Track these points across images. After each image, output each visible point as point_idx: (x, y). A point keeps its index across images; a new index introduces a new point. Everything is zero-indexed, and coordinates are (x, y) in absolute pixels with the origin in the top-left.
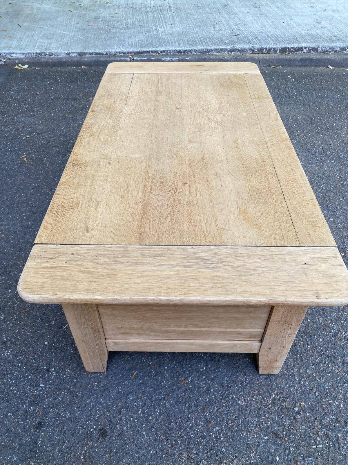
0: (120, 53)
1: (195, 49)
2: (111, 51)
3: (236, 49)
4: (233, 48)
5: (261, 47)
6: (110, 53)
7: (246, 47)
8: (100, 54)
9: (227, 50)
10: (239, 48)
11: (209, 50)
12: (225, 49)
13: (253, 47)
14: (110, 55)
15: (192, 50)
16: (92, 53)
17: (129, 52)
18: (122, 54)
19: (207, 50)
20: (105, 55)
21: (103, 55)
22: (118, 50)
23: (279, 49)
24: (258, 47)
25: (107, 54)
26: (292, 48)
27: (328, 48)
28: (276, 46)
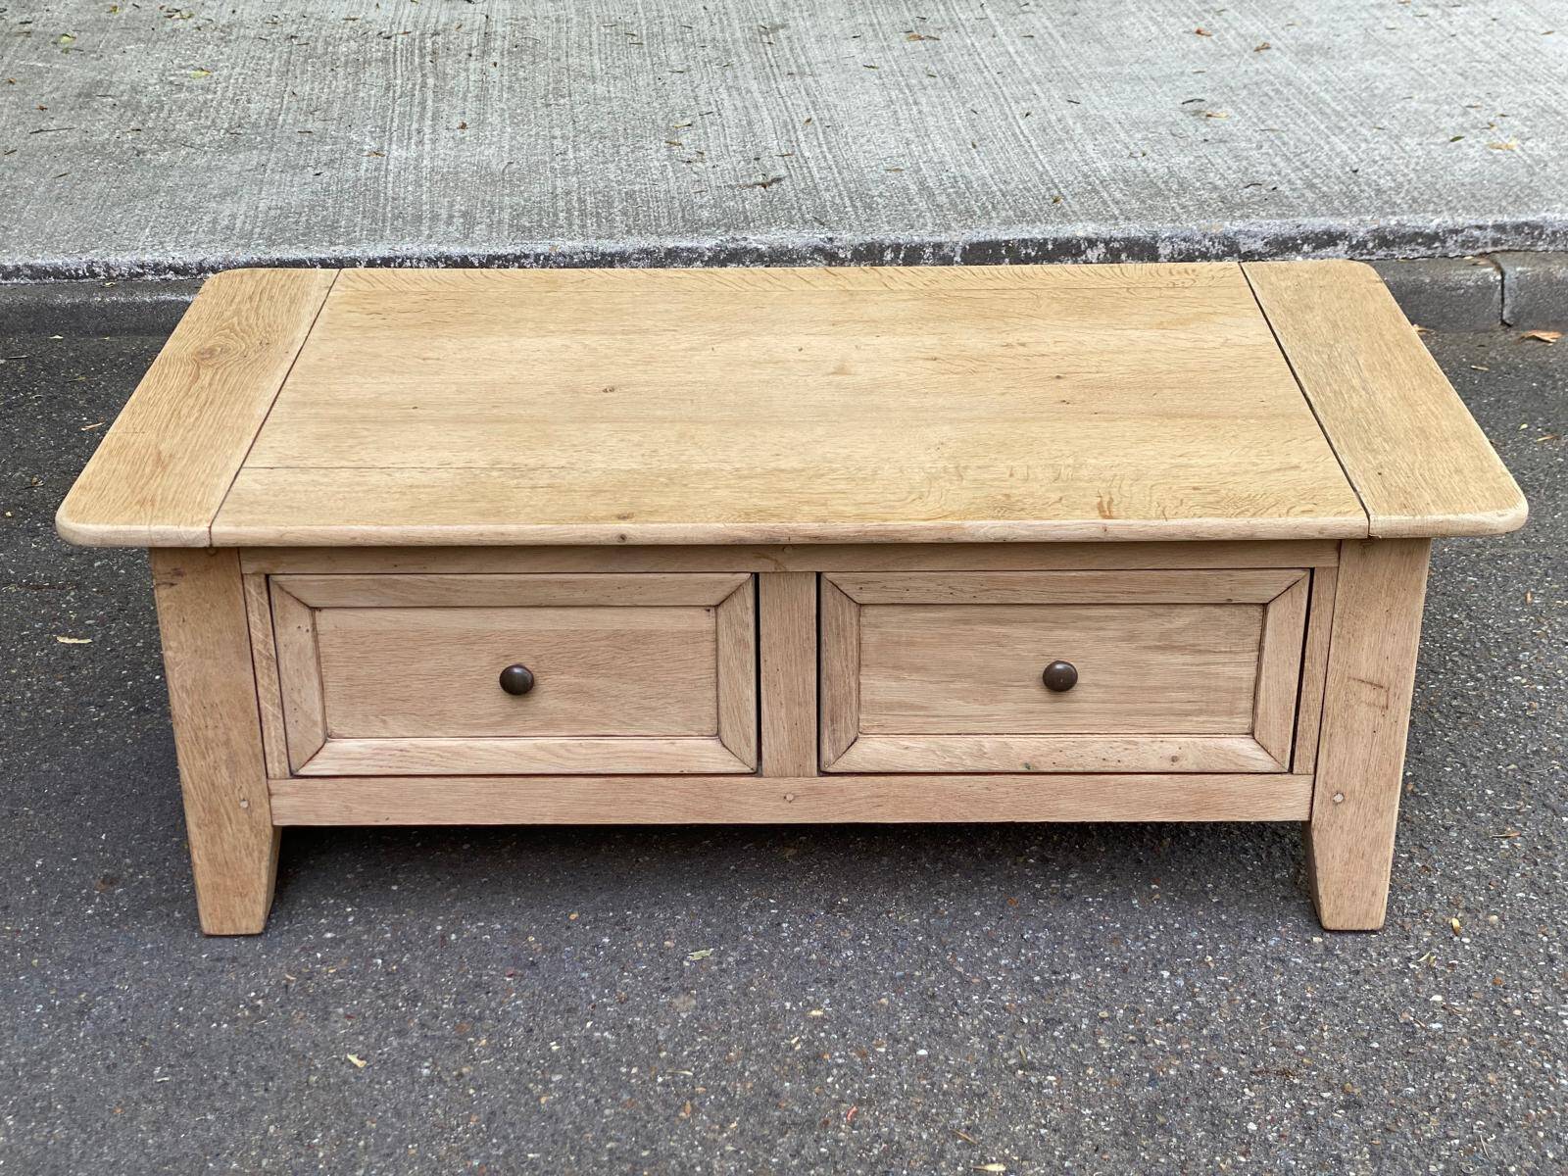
0: (157, 268)
1: (539, 251)
2: (111, 260)
3: (746, 251)
4: (731, 246)
5: (868, 239)
6: (108, 267)
7: (797, 240)
8: (57, 273)
9: (701, 255)
10: (763, 248)
11: (612, 255)
12: (689, 250)
13: (831, 239)
14: (110, 278)
15: (526, 256)
16: (17, 269)
17: (206, 265)
18: (170, 275)
19: (603, 255)
20: (84, 277)
21: (71, 277)
22: (147, 258)
23: (959, 251)
24: (856, 242)
25: (94, 275)
26: (1024, 242)
27: (1208, 244)
28: (943, 238)
